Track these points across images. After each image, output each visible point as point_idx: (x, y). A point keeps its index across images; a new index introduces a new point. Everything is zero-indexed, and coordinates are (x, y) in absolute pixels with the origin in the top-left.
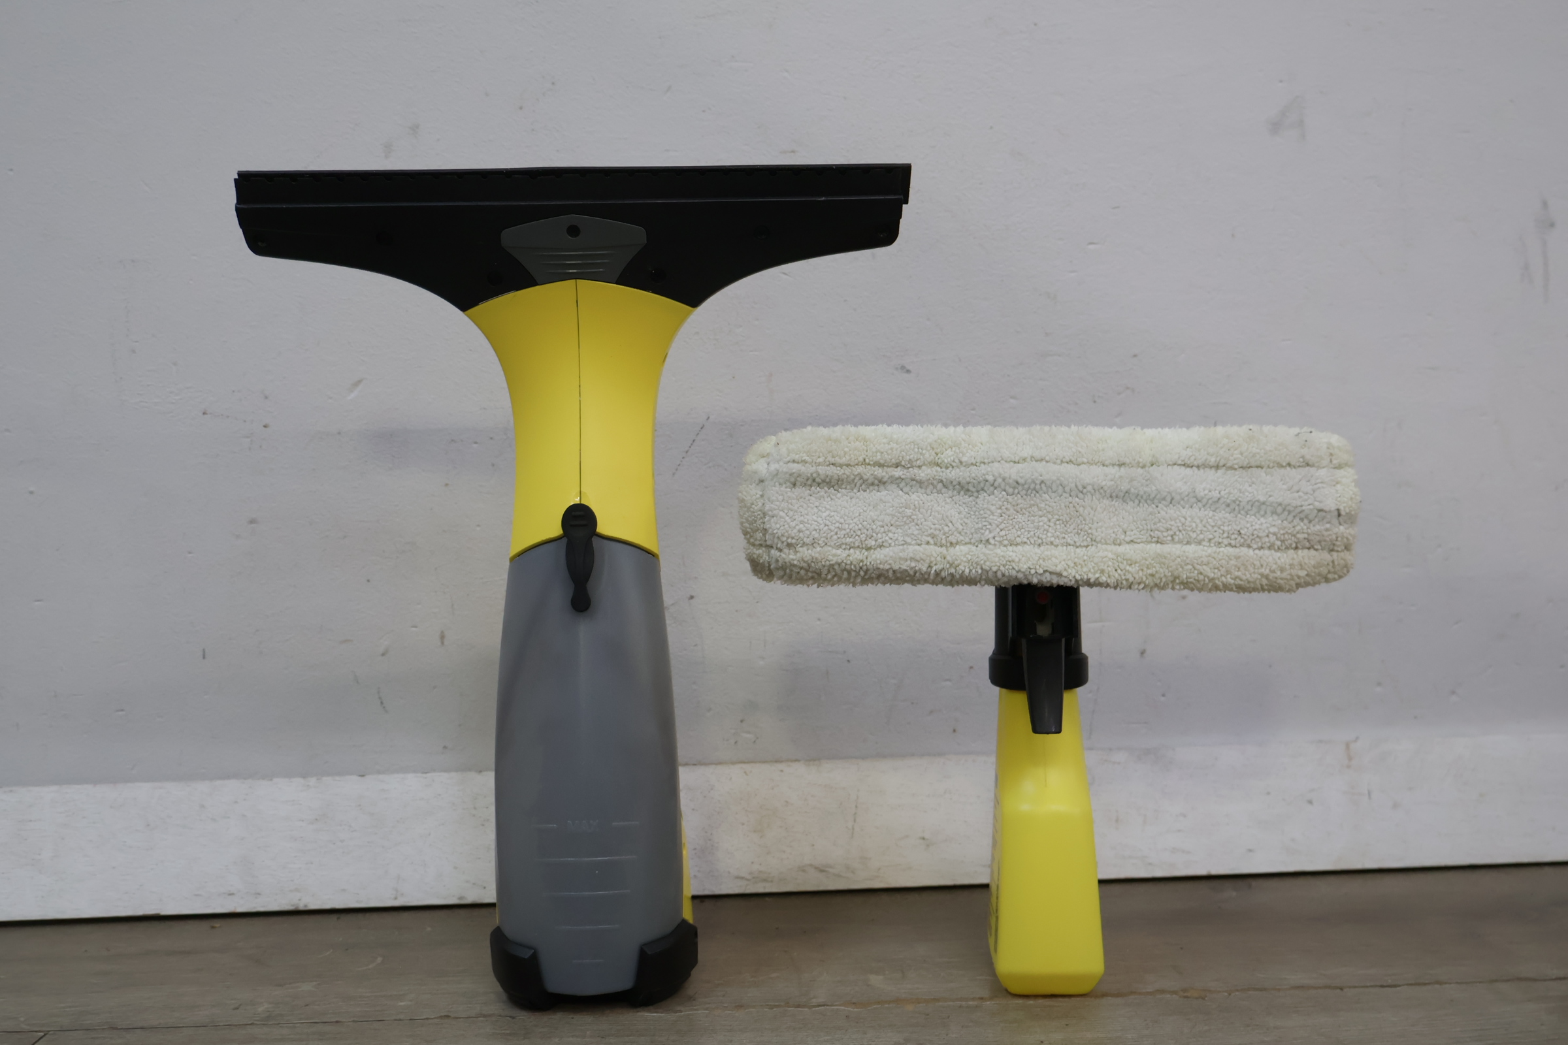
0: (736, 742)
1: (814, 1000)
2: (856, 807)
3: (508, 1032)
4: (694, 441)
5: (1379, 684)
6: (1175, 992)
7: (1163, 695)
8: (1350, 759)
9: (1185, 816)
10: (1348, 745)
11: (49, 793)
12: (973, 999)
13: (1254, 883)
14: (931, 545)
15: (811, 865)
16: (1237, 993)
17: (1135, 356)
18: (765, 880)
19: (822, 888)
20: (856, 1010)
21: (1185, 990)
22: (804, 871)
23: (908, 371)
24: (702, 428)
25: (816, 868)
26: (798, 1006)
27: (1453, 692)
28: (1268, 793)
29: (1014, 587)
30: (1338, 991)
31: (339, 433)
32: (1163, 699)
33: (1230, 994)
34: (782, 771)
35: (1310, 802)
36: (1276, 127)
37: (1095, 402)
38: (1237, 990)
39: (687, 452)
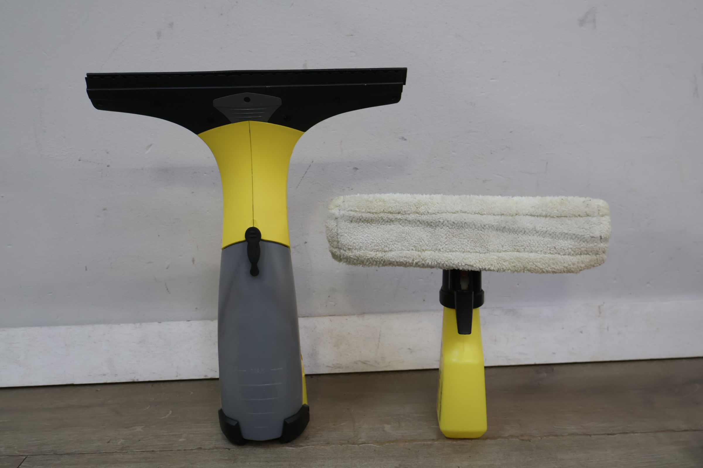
0: (326, 306)
1: (360, 440)
2: (380, 335)
3: (227, 458)
4: (306, 172)
5: (615, 279)
6: (517, 437)
7: (518, 285)
8: (600, 313)
9: (525, 338)
10: (599, 307)
11: (20, 331)
12: (429, 440)
13: (555, 368)
14: (414, 250)
15: (359, 361)
16: (545, 438)
17: (511, 132)
18: (339, 368)
19: (364, 371)
20: (378, 446)
21: (522, 436)
22: (356, 363)
23: (405, 140)
24: (310, 166)
25: (362, 362)
26: (353, 444)
27: (648, 283)
28: (563, 328)
29: (451, 270)
30: (589, 437)
31: (142, 169)
32: (518, 286)
33: (541, 438)
34: (347, 319)
35: (581, 332)
36: (582, 22)
37: (491, 153)
38: (545, 436)
39: (303, 177)
